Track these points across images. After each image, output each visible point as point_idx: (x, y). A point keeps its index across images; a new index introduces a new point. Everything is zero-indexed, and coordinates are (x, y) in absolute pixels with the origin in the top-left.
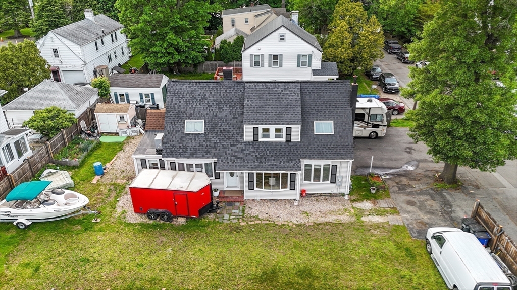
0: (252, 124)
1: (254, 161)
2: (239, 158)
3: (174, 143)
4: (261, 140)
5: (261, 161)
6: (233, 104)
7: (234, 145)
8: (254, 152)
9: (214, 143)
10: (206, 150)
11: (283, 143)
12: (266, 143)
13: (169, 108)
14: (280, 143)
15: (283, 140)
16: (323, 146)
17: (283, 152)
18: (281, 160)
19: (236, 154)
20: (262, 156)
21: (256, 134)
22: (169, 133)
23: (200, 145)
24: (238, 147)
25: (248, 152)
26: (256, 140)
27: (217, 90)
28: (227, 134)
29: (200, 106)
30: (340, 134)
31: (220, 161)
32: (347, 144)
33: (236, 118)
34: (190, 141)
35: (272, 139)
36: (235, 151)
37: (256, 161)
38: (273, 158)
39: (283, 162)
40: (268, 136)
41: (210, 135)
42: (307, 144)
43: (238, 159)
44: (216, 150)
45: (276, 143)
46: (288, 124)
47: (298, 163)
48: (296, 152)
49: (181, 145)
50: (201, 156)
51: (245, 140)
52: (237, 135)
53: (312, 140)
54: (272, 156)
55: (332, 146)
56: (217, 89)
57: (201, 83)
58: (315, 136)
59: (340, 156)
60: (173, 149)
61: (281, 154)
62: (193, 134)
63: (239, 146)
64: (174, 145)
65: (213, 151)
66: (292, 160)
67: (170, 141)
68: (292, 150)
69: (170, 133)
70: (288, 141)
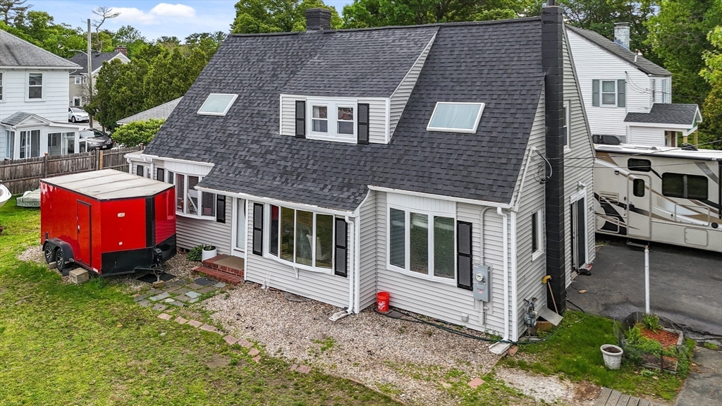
0: (295, 93)
1: (275, 178)
2: (251, 167)
3: (173, 130)
4: (311, 135)
5: (287, 179)
7: (257, 142)
8: (285, 159)
9: (229, 135)
10: (210, 145)
11: (351, 146)
12: (319, 142)
13: (204, 74)
14: (345, 145)
15: (352, 139)
16: (436, 160)
17: (341, 166)
18: (328, 183)
19: (252, 158)
20: (297, 169)
21: (300, 120)
22: (177, 114)
23: (206, 137)
24: (261, 146)
25: (274, 157)
26: (300, 135)
27: (287, 47)
28: (260, 119)
29: (247, 72)
30: (494, 134)
31: (217, 169)
32: (504, 161)
34: (196, 129)
35: (332, 135)
36: (253, 154)
37: (278, 179)
38: (314, 176)
39: (329, 187)
40: (323, 127)
41: (231, 120)
42: (402, 152)
43: (249, 170)
44: (224, 147)
45: (337, 144)
46: (362, 95)
47: (360, 195)
48: (367, 168)
49: (180, 134)
50: (195, 156)
51: (280, 133)
52: (272, 124)
53: (415, 144)
54: (315, 171)
55: (461, 162)
56: (288, 45)
57: (270, 38)
58: (426, 136)
59: (473, 191)
60: (166, 140)
61: (335, 170)
62: (208, 118)
63: (266, 143)
64: (171, 132)
65: (219, 148)
66: (349, 186)
67: (171, 126)
68: (362, 163)
69: (180, 114)
70: (363, 141)
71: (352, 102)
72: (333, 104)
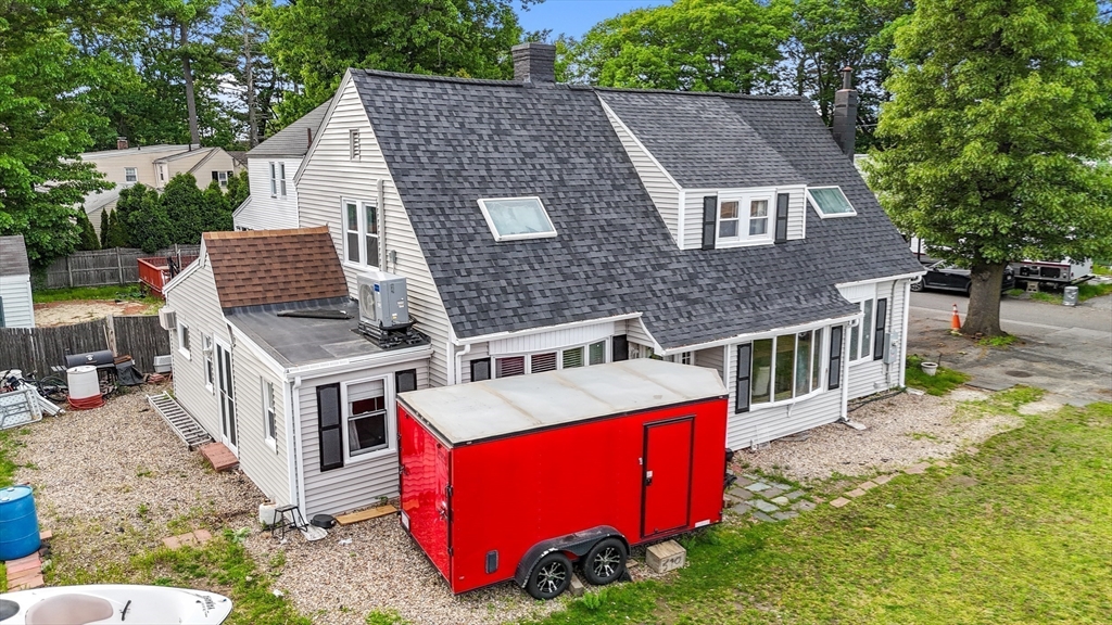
0: (703, 186)
1: (738, 306)
2: (695, 302)
3: (474, 279)
5: (753, 304)
6: (594, 150)
7: (662, 267)
8: (721, 279)
9: (605, 266)
10: (591, 288)
11: (768, 247)
12: (734, 251)
13: (398, 159)
14: (762, 249)
15: (767, 239)
16: (854, 246)
17: (786, 273)
18: (795, 293)
19: (682, 290)
20: (748, 288)
21: (709, 222)
22: (439, 246)
23: (566, 277)
24: (674, 271)
25: (707, 281)
26: (708, 246)
27: (527, 109)
28: (623, 234)
29: (497, 155)
30: (865, 215)
31: (654, 321)
32: (891, 237)
33: (622, 187)
34: (526, 267)
35: (744, 239)
36: (676, 284)
37: (743, 306)
38: (775, 291)
39: (802, 297)
40: (734, 229)
41: (577, 243)
42: (823, 244)
43: (697, 307)
44: (621, 286)
45: (756, 249)
46: (781, 182)
47: (836, 295)
48: (813, 268)
49: (503, 283)
50: (587, 310)
51: (682, 248)
52: (651, 237)
53: (824, 234)
54: (769, 286)
55: (870, 244)
56: (524, 105)
57: (468, 87)
58: (824, 224)
60: (484, 300)
61: (785, 278)
62: (523, 242)
63: (675, 265)
64: (477, 284)
65: (614, 288)
66: (818, 290)
67: (459, 273)
68: (802, 264)
69: (446, 246)
70: (781, 241)
71: (769, 193)
72: (744, 197)
